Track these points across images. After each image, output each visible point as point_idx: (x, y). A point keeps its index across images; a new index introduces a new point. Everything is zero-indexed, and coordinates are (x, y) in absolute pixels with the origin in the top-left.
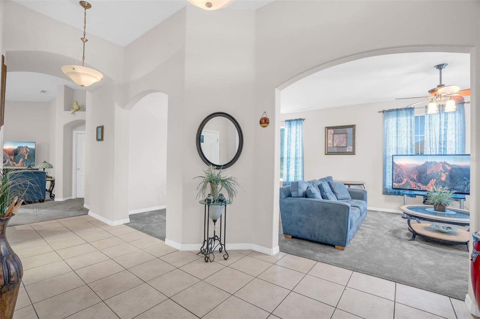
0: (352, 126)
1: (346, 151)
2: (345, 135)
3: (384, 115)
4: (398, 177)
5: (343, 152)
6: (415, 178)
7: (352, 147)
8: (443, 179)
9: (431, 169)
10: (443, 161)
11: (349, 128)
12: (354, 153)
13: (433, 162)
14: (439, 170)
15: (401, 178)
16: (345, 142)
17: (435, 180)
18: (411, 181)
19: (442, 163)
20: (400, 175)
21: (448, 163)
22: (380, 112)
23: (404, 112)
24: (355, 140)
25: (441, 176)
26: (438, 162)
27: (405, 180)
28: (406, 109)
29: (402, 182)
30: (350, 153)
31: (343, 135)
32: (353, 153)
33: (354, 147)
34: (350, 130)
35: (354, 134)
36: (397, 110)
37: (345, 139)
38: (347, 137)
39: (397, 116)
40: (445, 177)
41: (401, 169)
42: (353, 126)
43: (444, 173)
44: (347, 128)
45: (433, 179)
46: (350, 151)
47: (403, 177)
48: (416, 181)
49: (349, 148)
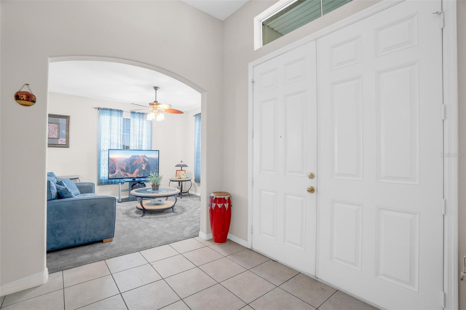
0: (66, 117)
1: (57, 144)
2: (56, 126)
3: (99, 112)
4: (112, 169)
5: (54, 144)
6: (125, 169)
7: (65, 140)
8: (144, 168)
9: (136, 161)
10: (143, 155)
11: (62, 118)
12: (68, 146)
13: (137, 156)
14: (141, 162)
15: (114, 170)
16: (57, 133)
17: (138, 169)
18: (122, 171)
19: (143, 156)
20: (113, 167)
21: (147, 156)
22: (96, 108)
23: (116, 112)
24: (69, 132)
25: (142, 166)
26: (140, 156)
27: (117, 171)
28: (117, 110)
29: (115, 172)
30: (62, 146)
31: (54, 125)
32: (66, 146)
33: (68, 139)
34: (63, 121)
35: (68, 126)
36: (111, 110)
37: (57, 130)
38: (59, 128)
39: (111, 115)
40: (145, 167)
41: (114, 162)
42: (68, 117)
43: (144, 164)
44: (59, 118)
45: (137, 169)
46: (63, 143)
47: (115, 169)
48: (125, 172)
49: (61, 140)
